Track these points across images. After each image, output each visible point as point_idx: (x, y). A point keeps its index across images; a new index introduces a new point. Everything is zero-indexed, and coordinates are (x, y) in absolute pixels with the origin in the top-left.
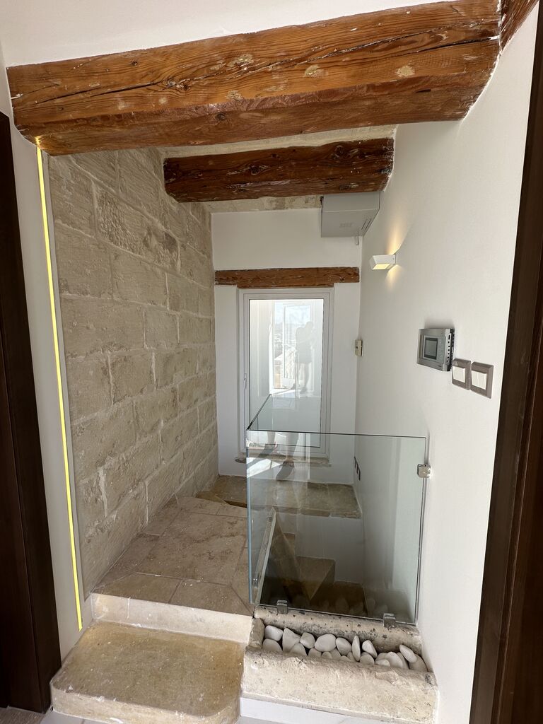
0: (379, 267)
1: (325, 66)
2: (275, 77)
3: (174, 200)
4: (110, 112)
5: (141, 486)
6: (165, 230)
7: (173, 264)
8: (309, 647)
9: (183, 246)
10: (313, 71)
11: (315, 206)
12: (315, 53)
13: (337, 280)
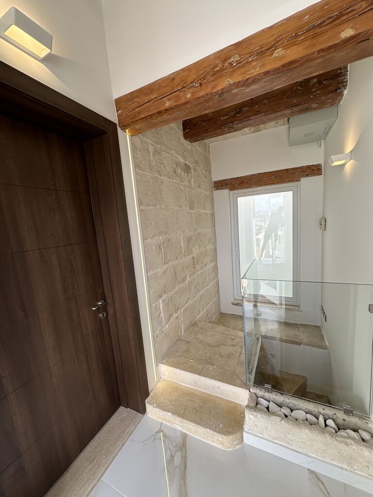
0: (336, 163)
1: (286, 47)
2: (254, 64)
3: (189, 142)
4: (162, 108)
5: (179, 312)
6: (184, 162)
7: (189, 181)
8: (287, 415)
9: (194, 169)
10: (279, 52)
11: (284, 124)
12: (279, 41)
13: (303, 176)
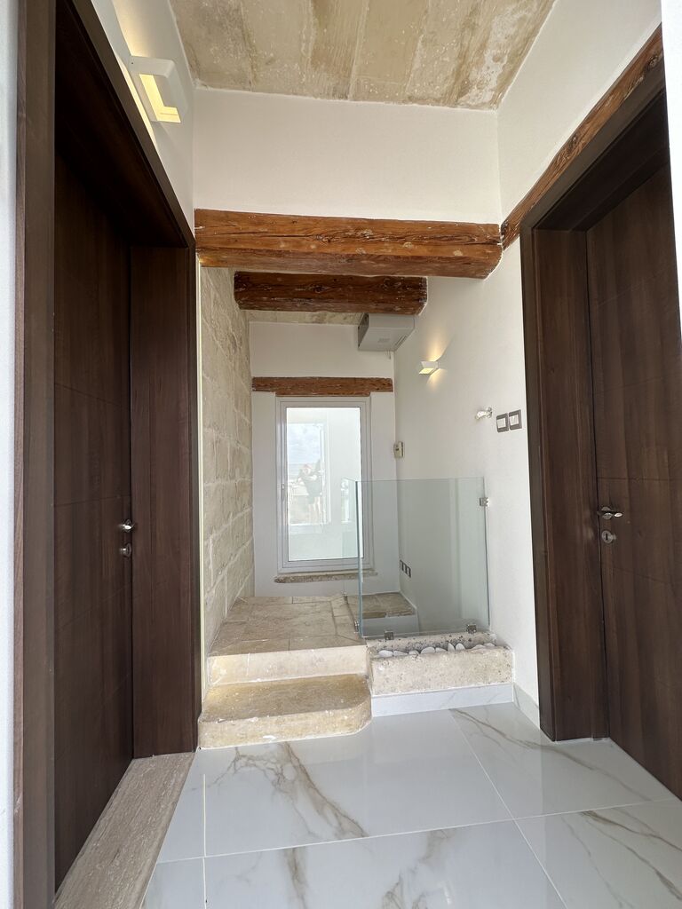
0: (424, 371)
3: (238, 307)
5: (224, 572)
6: (232, 332)
7: (235, 363)
9: (239, 348)
10: (408, 245)
11: (351, 323)
12: (409, 236)
13: (373, 390)
